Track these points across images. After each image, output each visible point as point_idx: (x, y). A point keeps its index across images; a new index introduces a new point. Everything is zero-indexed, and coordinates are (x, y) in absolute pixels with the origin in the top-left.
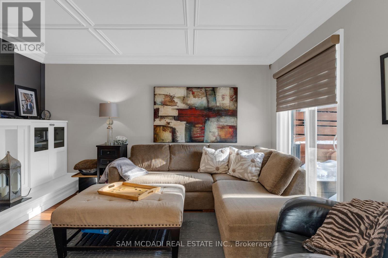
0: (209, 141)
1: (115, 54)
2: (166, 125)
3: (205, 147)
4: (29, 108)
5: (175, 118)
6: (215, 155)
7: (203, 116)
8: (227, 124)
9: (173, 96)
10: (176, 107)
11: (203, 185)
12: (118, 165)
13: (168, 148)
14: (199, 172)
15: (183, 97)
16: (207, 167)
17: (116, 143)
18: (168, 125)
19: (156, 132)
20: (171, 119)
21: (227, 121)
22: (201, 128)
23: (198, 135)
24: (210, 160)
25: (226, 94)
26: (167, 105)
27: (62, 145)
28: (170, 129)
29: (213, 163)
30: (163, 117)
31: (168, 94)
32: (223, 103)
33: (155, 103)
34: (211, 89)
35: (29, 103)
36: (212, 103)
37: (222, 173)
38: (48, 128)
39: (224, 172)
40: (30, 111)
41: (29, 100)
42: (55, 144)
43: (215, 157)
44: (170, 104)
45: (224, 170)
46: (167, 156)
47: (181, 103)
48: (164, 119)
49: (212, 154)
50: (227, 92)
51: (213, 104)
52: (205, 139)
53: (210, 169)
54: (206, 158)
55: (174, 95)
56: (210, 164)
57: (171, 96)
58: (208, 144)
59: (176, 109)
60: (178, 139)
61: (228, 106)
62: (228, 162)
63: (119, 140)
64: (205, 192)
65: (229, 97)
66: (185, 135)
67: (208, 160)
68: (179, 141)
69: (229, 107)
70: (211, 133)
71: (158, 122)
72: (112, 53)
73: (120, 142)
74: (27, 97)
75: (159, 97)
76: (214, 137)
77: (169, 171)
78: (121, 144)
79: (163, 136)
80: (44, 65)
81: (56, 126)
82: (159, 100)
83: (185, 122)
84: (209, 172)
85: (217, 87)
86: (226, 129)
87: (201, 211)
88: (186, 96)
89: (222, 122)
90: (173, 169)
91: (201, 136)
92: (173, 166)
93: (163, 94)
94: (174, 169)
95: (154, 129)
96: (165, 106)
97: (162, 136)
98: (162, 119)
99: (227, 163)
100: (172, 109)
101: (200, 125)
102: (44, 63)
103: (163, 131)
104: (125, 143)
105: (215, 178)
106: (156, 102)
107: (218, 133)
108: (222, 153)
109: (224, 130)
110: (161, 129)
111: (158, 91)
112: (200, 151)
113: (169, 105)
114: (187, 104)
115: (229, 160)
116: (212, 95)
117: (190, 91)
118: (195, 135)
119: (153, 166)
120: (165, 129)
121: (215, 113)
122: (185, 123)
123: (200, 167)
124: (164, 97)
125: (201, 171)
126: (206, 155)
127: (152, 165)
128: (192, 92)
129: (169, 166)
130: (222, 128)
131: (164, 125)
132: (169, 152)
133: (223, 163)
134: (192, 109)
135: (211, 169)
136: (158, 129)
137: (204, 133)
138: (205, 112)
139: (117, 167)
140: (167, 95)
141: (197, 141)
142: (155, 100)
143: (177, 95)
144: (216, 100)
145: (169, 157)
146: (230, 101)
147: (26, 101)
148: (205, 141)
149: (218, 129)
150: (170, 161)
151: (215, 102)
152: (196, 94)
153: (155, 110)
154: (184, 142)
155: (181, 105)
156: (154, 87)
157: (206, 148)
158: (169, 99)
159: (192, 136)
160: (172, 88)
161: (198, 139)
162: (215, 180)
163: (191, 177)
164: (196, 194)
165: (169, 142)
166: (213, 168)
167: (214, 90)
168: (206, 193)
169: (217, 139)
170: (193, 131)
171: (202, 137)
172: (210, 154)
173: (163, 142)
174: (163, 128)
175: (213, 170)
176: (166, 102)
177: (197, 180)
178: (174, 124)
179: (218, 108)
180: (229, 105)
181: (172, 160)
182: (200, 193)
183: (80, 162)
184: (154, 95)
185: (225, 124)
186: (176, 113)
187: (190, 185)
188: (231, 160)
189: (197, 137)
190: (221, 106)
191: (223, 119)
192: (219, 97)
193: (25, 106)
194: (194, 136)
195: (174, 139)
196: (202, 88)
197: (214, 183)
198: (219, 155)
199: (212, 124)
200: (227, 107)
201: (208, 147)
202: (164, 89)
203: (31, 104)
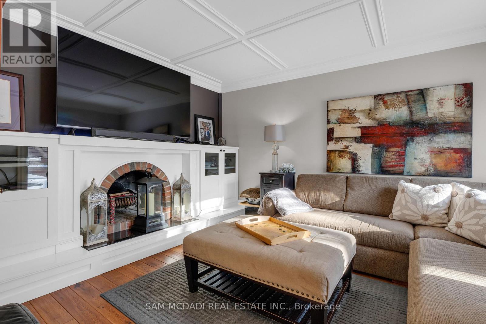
0: (413, 173)
1: (281, 69)
2: (344, 150)
3: (402, 182)
4: (207, 135)
5: (357, 139)
6: (419, 195)
7: (401, 135)
8: (448, 146)
9: (353, 110)
10: (358, 125)
11: (393, 240)
12: (274, 196)
13: (345, 180)
14: (390, 218)
15: (368, 109)
16: (404, 211)
17: (281, 171)
18: (346, 149)
19: (330, 159)
20: (350, 142)
21: (449, 140)
22: (399, 152)
23: (394, 163)
24: (410, 202)
25: (446, 97)
26: (344, 123)
27: (233, 171)
28: (348, 155)
29: (417, 207)
30: (339, 139)
31: (347, 108)
32: (440, 112)
33: (328, 122)
34: (417, 92)
35: (207, 131)
36: (420, 113)
37: (435, 225)
38: (218, 154)
39: (440, 225)
40: (208, 138)
41: (207, 128)
42: (225, 169)
43: (421, 198)
44: (350, 121)
45: (438, 222)
46: (342, 190)
47: (366, 118)
48: (341, 142)
49: (414, 193)
50: (450, 94)
51: (421, 116)
52: (406, 169)
53: (410, 215)
54: (403, 198)
55: (355, 108)
56: (410, 208)
57: (351, 111)
58: (410, 178)
59: (358, 127)
60: (360, 169)
61: (452, 116)
62: (449, 208)
63: (285, 168)
64: (395, 251)
65: (453, 100)
66: (372, 164)
67: (406, 202)
68: (362, 172)
69: (454, 118)
70: (416, 161)
71: (332, 146)
72: (277, 68)
73: (286, 169)
74: (206, 125)
75: (333, 113)
76: (423, 167)
77: (343, 211)
78: (286, 172)
79: (340, 164)
80: (221, 95)
81: (226, 152)
82: (333, 117)
83: (372, 145)
84: (409, 222)
85: (429, 88)
86: (449, 154)
87: (389, 280)
88: (373, 108)
89: (438, 143)
90: (349, 208)
91: (399, 164)
92: (349, 205)
93: (340, 109)
94: (351, 209)
95: (327, 155)
96: (342, 125)
97: (338, 164)
98: (338, 142)
99: (445, 210)
100: (352, 128)
101: (397, 149)
102: (222, 93)
103: (339, 157)
104: (291, 172)
105: (418, 233)
106: (330, 120)
107: (431, 161)
108: (434, 193)
109: (442, 155)
110: (336, 155)
111: (332, 106)
112: (395, 188)
113: (348, 123)
114: (375, 119)
115: (451, 204)
116: (419, 101)
117: (380, 99)
118: (389, 164)
119: (322, 202)
120: (342, 155)
121: (425, 129)
122: (372, 147)
123: (393, 211)
124: (340, 113)
125: (394, 218)
126: (403, 194)
127: (321, 200)
128: (383, 100)
129: (344, 204)
130: (440, 152)
131: (341, 149)
132: (346, 185)
133: (436, 209)
134: (383, 125)
135: (412, 217)
136: (333, 155)
137: (404, 160)
138: (406, 129)
139: (273, 197)
140: (344, 110)
141: (391, 172)
142: (329, 118)
143: (359, 109)
144: (426, 108)
145: (345, 192)
146: (455, 108)
147: (204, 129)
148: (405, 173)
149: (431, 154)
150: (346, 198)
151: (424, 112)
152: (389, 102)
153: (328, 130)
154: (371, 173)
155: (366, 122)
156: (328, 102)
157: (404, 183)
158: (348, 114)
159: (384, 165)
160: (352, 100)
161: (393, 169)
162: (416, 236)
163: (373, 224)
164: (380, 252)
165: (347, 173)
166: (418, 215)
167: (422, 94)
168: (398, 254)
169: (429, 169)
170: (385, 158)
171: (401, 166)
172: (411, 193)
173: (339, 173)
174: (339, 154)
175: (417, 219)
176: (344, 119)
177: (382, 230)
178: (354, 147)
179: (430, 120)
180: (455, 115)
181: (349, 197)
182: (387, 251)
183: (246, 190)
184: (328, 111)
185: (446, 146)
186: (357, 133)
187: (369, 236)
188: (455, 205)
189: (392, 166)
190: (438, 116)
191: (441, 138)
192: (432, 103)
193: (203, 134)
194: (386, 164)
195: (355, 169)
196: (400, 93)
197: (414, 239)
198: (429, 195)
199: (420, 147)
200: (449, 119)
201: (409, 182)
202: (340, 102)
203: (209, 132)
